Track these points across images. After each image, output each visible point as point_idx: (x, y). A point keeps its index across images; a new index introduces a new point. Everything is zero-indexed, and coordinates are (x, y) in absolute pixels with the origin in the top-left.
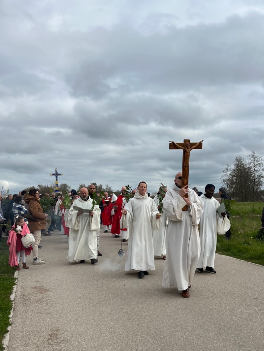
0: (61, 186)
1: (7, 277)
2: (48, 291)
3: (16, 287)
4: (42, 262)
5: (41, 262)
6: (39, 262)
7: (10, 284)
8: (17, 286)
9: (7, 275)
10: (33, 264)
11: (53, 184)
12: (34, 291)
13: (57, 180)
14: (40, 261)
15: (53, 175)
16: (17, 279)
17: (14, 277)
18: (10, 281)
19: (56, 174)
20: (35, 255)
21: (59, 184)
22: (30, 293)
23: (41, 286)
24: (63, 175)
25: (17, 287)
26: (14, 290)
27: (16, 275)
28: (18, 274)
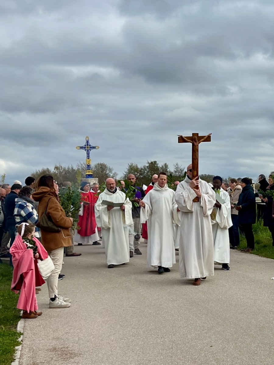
0: (96, 167)
1: (4, 331)
2: (76, 355)
3: (20, 349)
4: (65, 303)
5: (62, 304)
6: (60, 303)
7: (10, 343)
8: (22, 347)
9: (4, 327)
10: (50, 308)
11: (82, 165)
12: (51, 356)
13: (88, 157)
14: (62, 302)
15: (81, 148)
16: (22, 334)
17: (16, 330)
18: (10, 338)
19: (88, 147)
20: (53, 291)
21: (93, 164)
22: (45, 359)
23: (64, 347)
24: (99, 148)
25: (22, 349)
26: (18, 354)
27: (20, 328)
28: (23, 325)
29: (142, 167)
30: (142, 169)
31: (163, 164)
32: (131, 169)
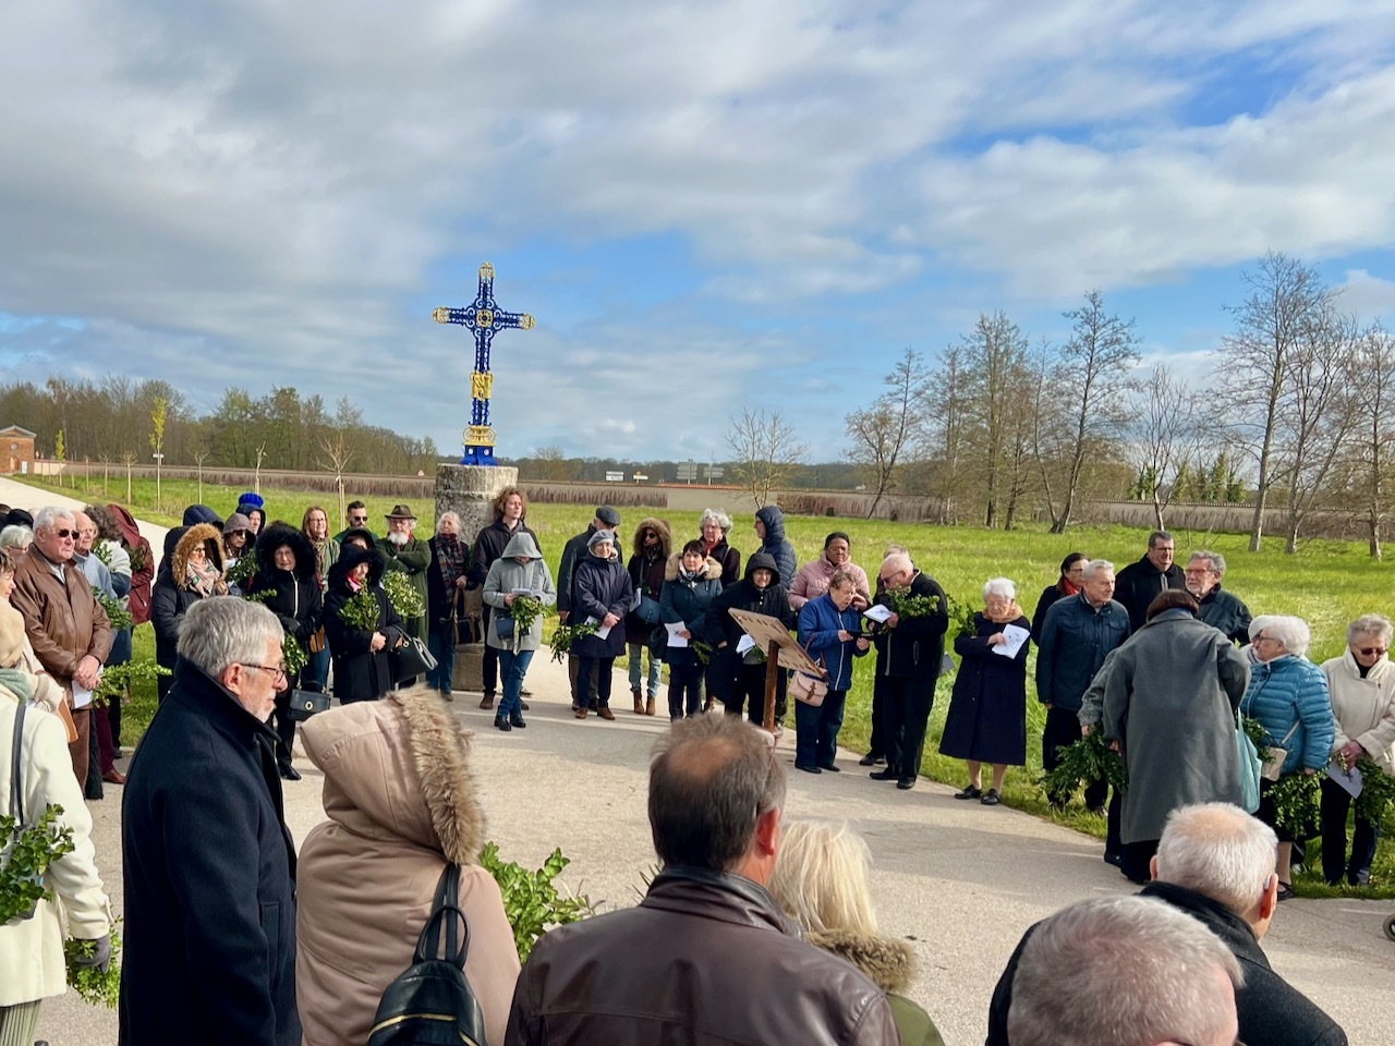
13: (482, 365)
15: (457, 316)
19: (484, 317)
24: (532, 322)
29: (260, 399)
30: (258, 404)
31: (310, 397)
32: (233, 402)
